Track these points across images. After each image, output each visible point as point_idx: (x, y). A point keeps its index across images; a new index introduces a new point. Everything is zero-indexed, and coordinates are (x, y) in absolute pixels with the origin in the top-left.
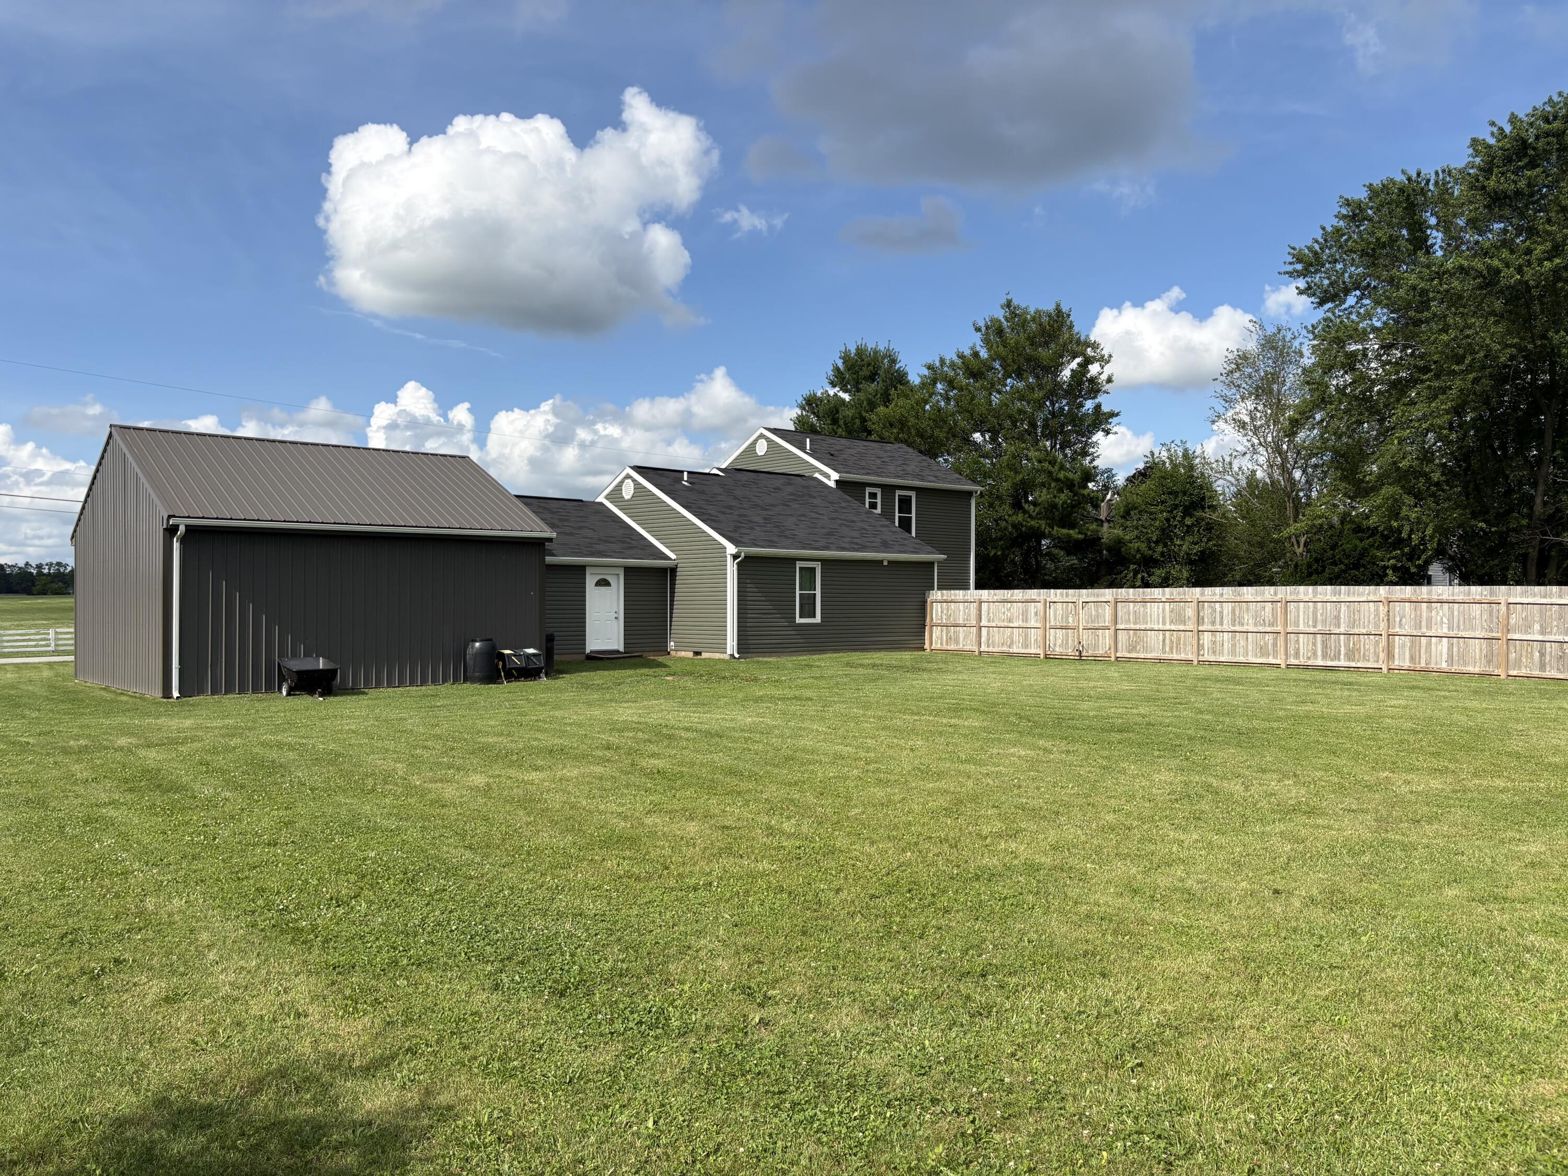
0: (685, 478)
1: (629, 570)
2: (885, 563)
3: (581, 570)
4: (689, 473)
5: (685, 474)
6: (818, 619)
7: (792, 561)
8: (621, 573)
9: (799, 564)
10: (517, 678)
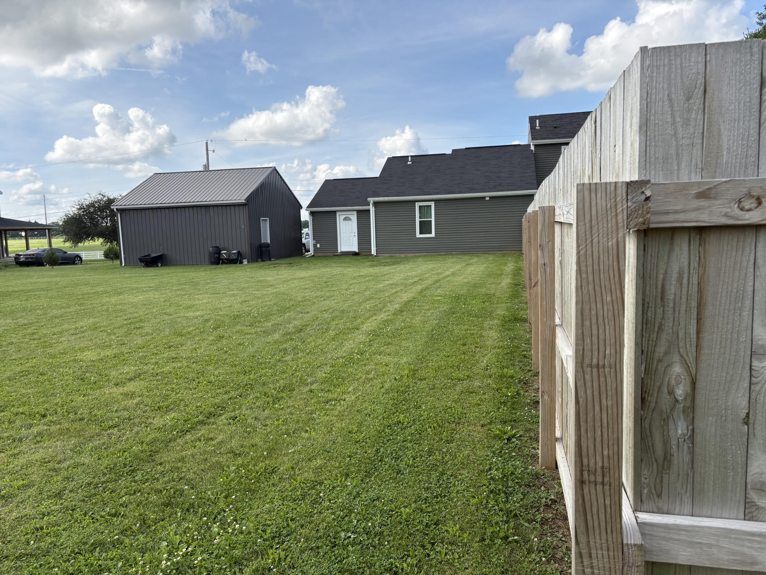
0: (410, 160)
1: (358, 211)
2: (487, 199)
3: (335, 212)
4: (411, 156)
5: (410, 158)
6: (433, 235)
7: (414, 201)
8: (355, 213)
9: (417, 205)
10: (226, 263)
